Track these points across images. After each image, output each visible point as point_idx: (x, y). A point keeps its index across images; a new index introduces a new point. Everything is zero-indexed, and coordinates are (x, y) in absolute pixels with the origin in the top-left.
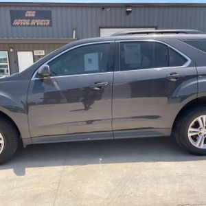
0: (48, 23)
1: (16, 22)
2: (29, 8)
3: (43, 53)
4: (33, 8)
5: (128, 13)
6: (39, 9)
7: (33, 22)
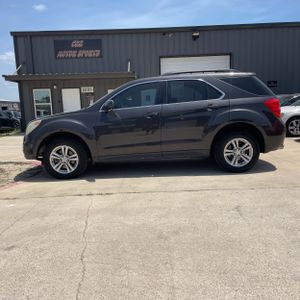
0: (98, 54)
1: (61, 54)
2: (75, 37)
3: (91, 90)
4: (80, 37)
5: (195, 38)
6: (87, 37)
7: (80, 54)
